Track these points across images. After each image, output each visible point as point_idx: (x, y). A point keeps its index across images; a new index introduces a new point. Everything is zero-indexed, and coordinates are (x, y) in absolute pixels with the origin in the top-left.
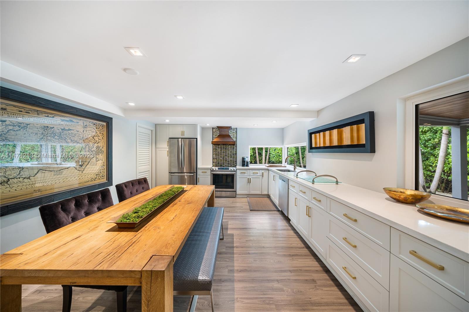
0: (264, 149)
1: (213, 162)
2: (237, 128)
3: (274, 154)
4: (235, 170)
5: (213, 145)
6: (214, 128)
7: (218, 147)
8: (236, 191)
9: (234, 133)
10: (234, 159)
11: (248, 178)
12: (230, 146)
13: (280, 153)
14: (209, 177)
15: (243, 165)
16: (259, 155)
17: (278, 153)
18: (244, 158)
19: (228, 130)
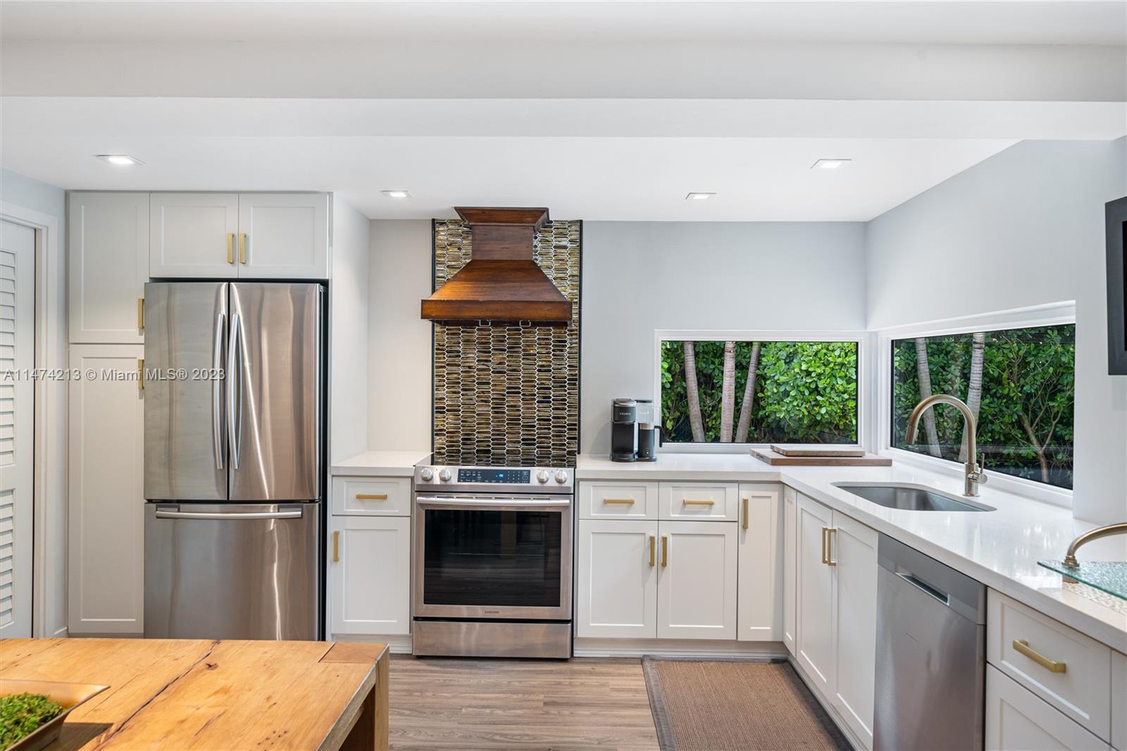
0: (732, 354)
1: (436, 432)
2: (581, 222)
3: (783, 379)
4: (569, 483)
5: (438, 329)
6: (442, 223)
7: (467, 341)
8: (571, 621)
9: (565, 254)
10: (566, 413)
11: (652, 539)
12: (537, 334)
13: (819, 375)
14: (404, 527)
15: (620, 452)
16: (699, 384)
17: (808, 374)
18: (626, 409)
19: (529, 232)
